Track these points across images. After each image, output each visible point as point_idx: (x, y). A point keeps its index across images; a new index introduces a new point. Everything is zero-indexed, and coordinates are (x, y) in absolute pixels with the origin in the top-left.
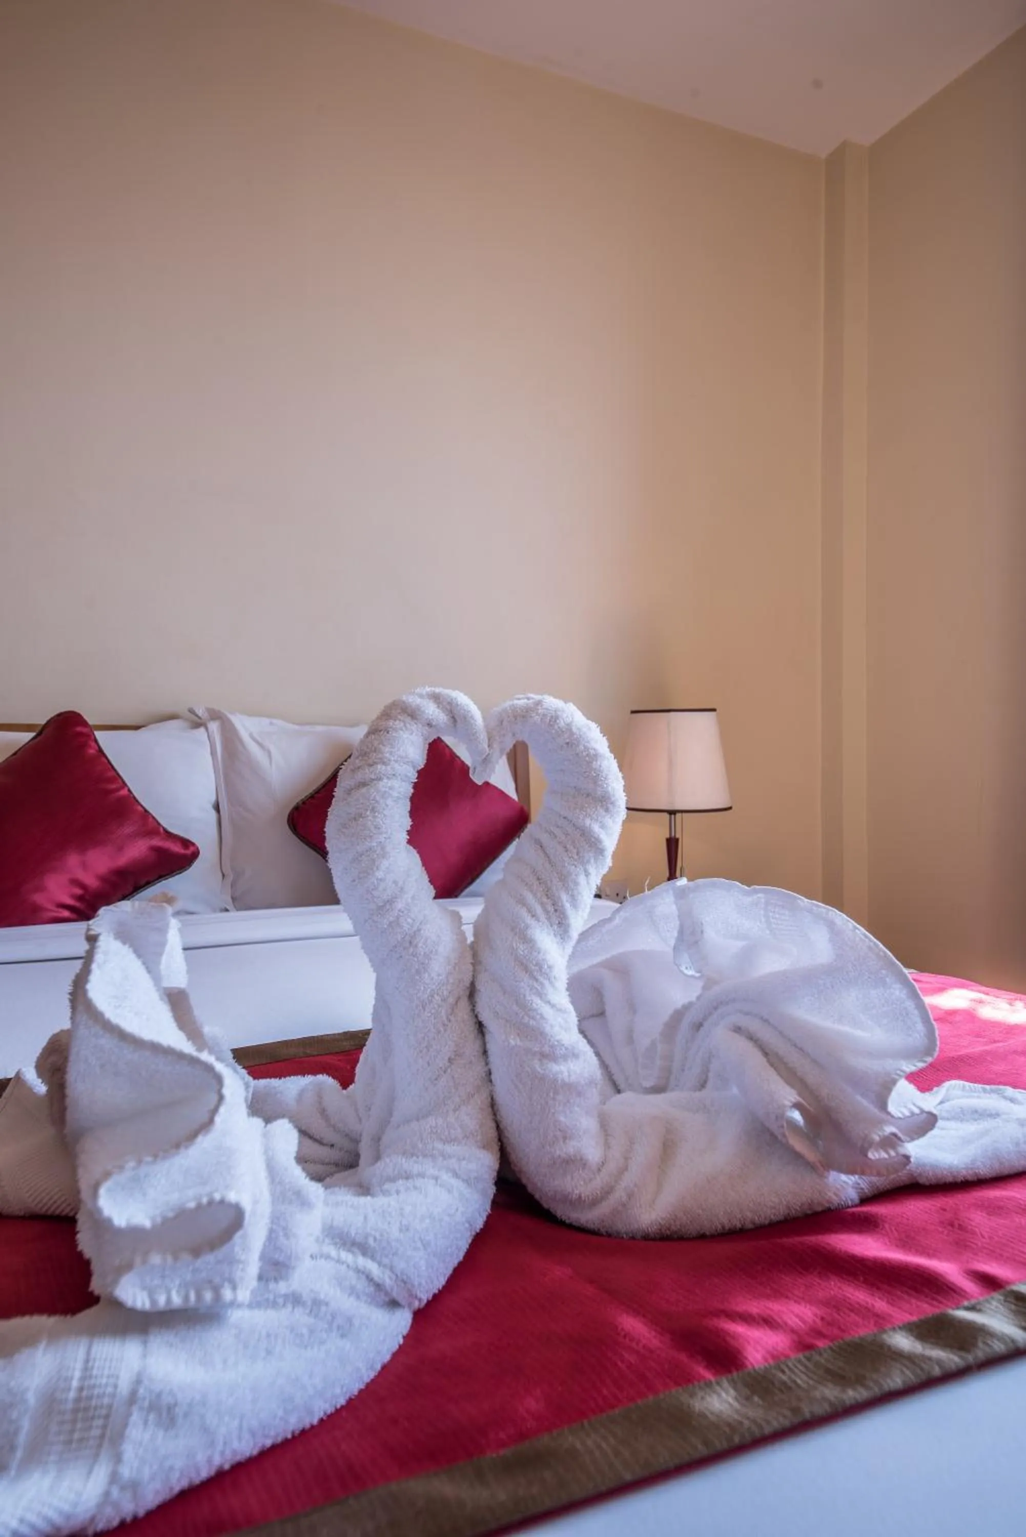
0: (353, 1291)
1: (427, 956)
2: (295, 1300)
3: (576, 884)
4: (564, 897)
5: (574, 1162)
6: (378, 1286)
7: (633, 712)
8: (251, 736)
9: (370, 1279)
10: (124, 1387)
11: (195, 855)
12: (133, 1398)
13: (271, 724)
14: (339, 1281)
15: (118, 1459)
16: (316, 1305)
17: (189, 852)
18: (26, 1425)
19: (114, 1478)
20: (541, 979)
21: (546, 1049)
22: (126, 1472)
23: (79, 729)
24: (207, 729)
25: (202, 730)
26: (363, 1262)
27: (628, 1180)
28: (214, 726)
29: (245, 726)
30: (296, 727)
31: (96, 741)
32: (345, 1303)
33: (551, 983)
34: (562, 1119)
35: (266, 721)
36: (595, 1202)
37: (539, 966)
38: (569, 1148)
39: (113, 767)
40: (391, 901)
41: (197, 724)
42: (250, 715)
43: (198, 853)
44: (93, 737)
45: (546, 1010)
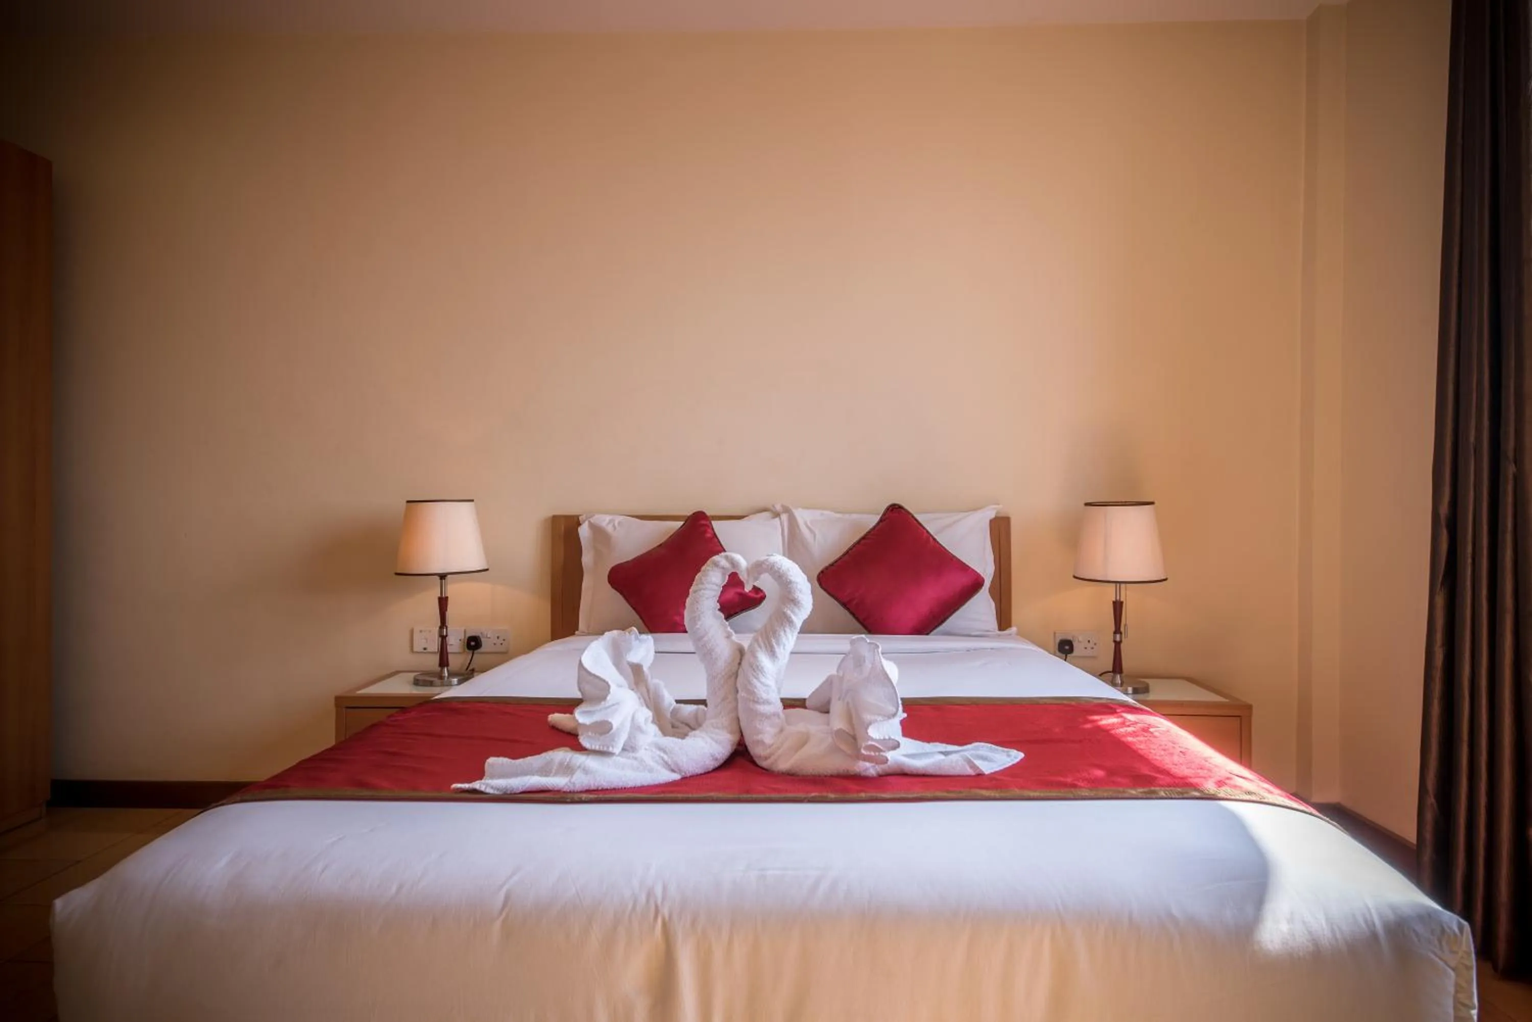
0: (656, 762)
1: (716, 659)
2: (636, 759)
3: (779, 635)
4: (773, 640)
5: (762, 742)
6: (666, 763)
7: (1087, 504)
8: (806, 524)
9: (663, 759)
10: (578, 764)
11: (763, 598)
12: (579, 767)
13: (822, 514)
14: (653, 758)
15: (572, 777)
16: (642, 761)
17: (758, 596)
18: (555, 768)
19: (570, 782)
20: (758, 672)
21: (756, 699)
22: (573, 780)
23: (703, 522)
24: (780, 519)
25: (777, 519)
26: (662, 754)
27: (780, 752)
28: (784, 517)
29: (803, 516)
30: (838, 515)
31: (713, 529)
32: (651, 763)
33: (762, 673)
34: (758, 726)
35: (818, 512)
36: (766, 758)
37: (758, 667)
38: (760, 737)
39: (721, 545)
40: (702, 637)
41: (777, 515)
42: (807, 508)
43: (765, 596)
44: (711, 527)
45: (758, 684)
